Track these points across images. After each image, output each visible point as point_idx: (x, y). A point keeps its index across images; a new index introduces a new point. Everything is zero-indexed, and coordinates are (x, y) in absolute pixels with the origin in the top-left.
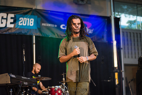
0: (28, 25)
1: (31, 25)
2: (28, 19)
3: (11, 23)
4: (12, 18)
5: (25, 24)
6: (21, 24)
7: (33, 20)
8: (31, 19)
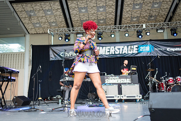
0: (146, 50)
1: (148, 50)
2: (146, 47)
3: (136, 51)
4: (136, 48)
5: (144, 50)
6: (142, 50)
7: (149, 47)
8: (148, 47)
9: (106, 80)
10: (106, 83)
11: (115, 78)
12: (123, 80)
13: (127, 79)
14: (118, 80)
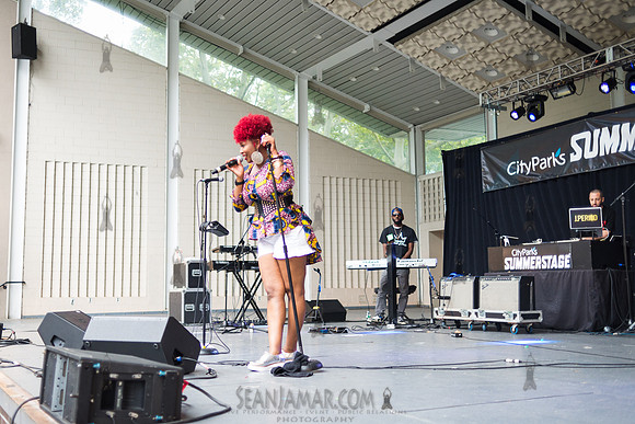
9: (506, 260)
10: (506, 268)
11: (528, 252)
12: (549, 258)
13: (561, 257)
14: (533, 258)
